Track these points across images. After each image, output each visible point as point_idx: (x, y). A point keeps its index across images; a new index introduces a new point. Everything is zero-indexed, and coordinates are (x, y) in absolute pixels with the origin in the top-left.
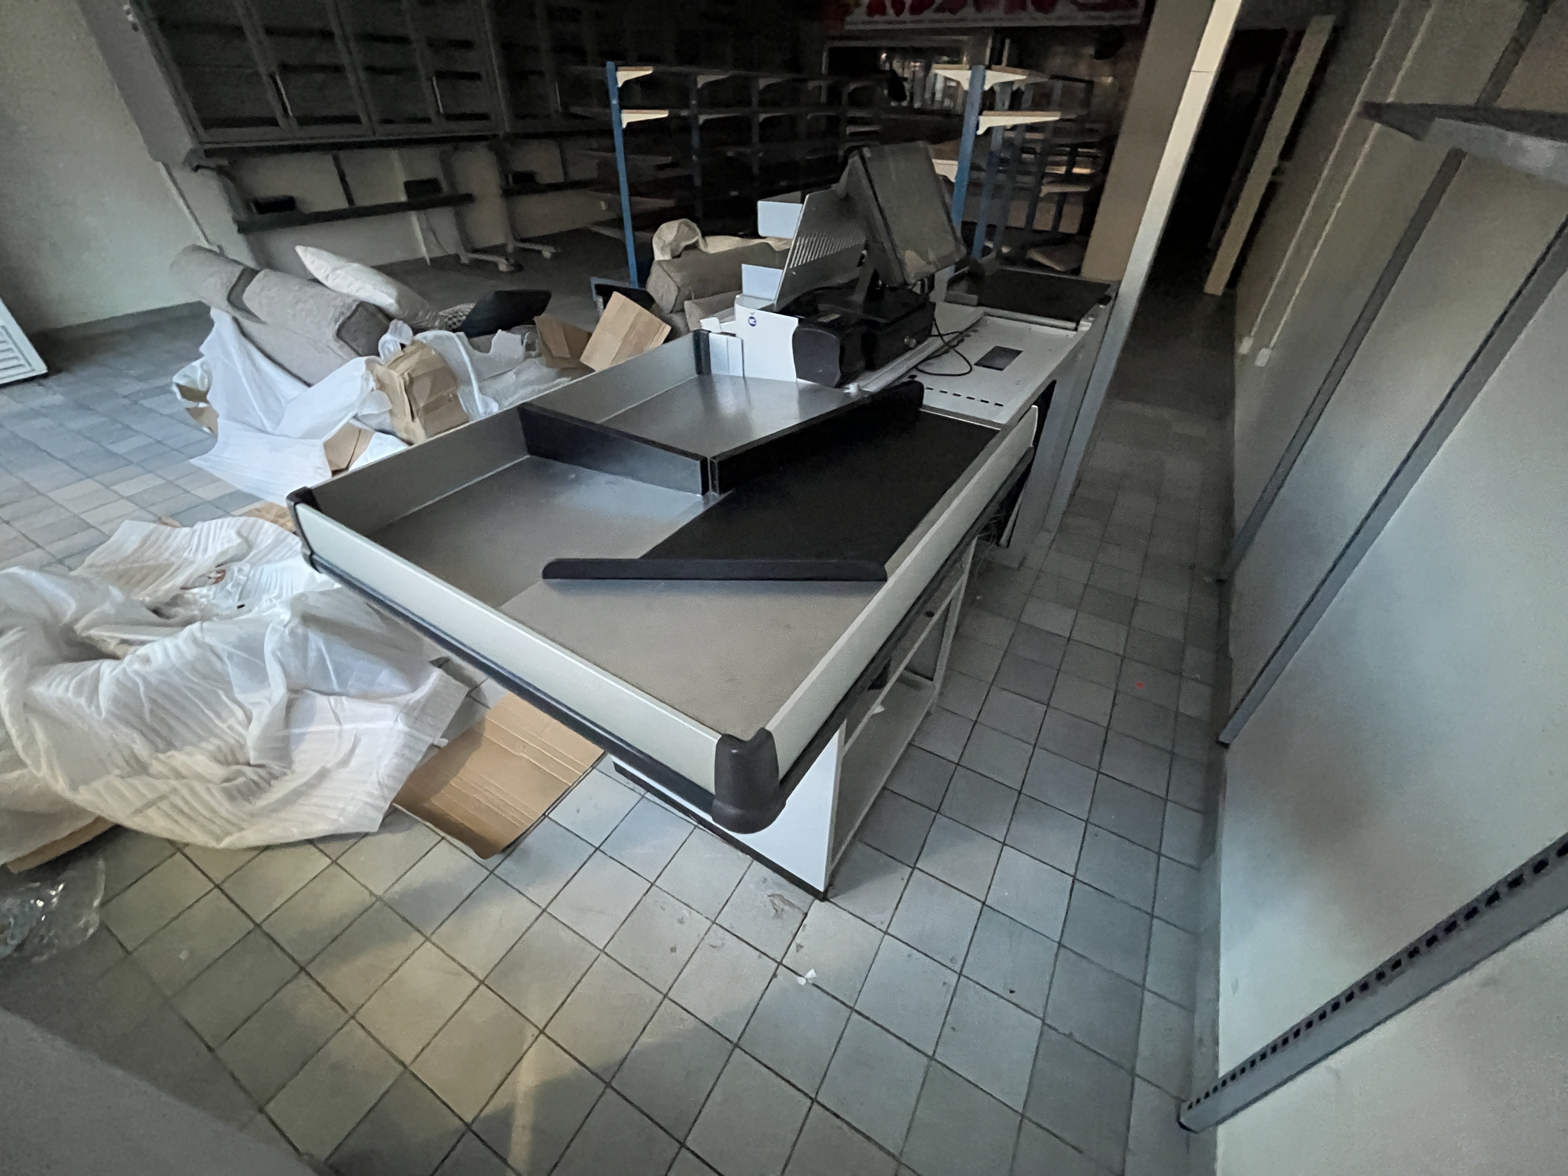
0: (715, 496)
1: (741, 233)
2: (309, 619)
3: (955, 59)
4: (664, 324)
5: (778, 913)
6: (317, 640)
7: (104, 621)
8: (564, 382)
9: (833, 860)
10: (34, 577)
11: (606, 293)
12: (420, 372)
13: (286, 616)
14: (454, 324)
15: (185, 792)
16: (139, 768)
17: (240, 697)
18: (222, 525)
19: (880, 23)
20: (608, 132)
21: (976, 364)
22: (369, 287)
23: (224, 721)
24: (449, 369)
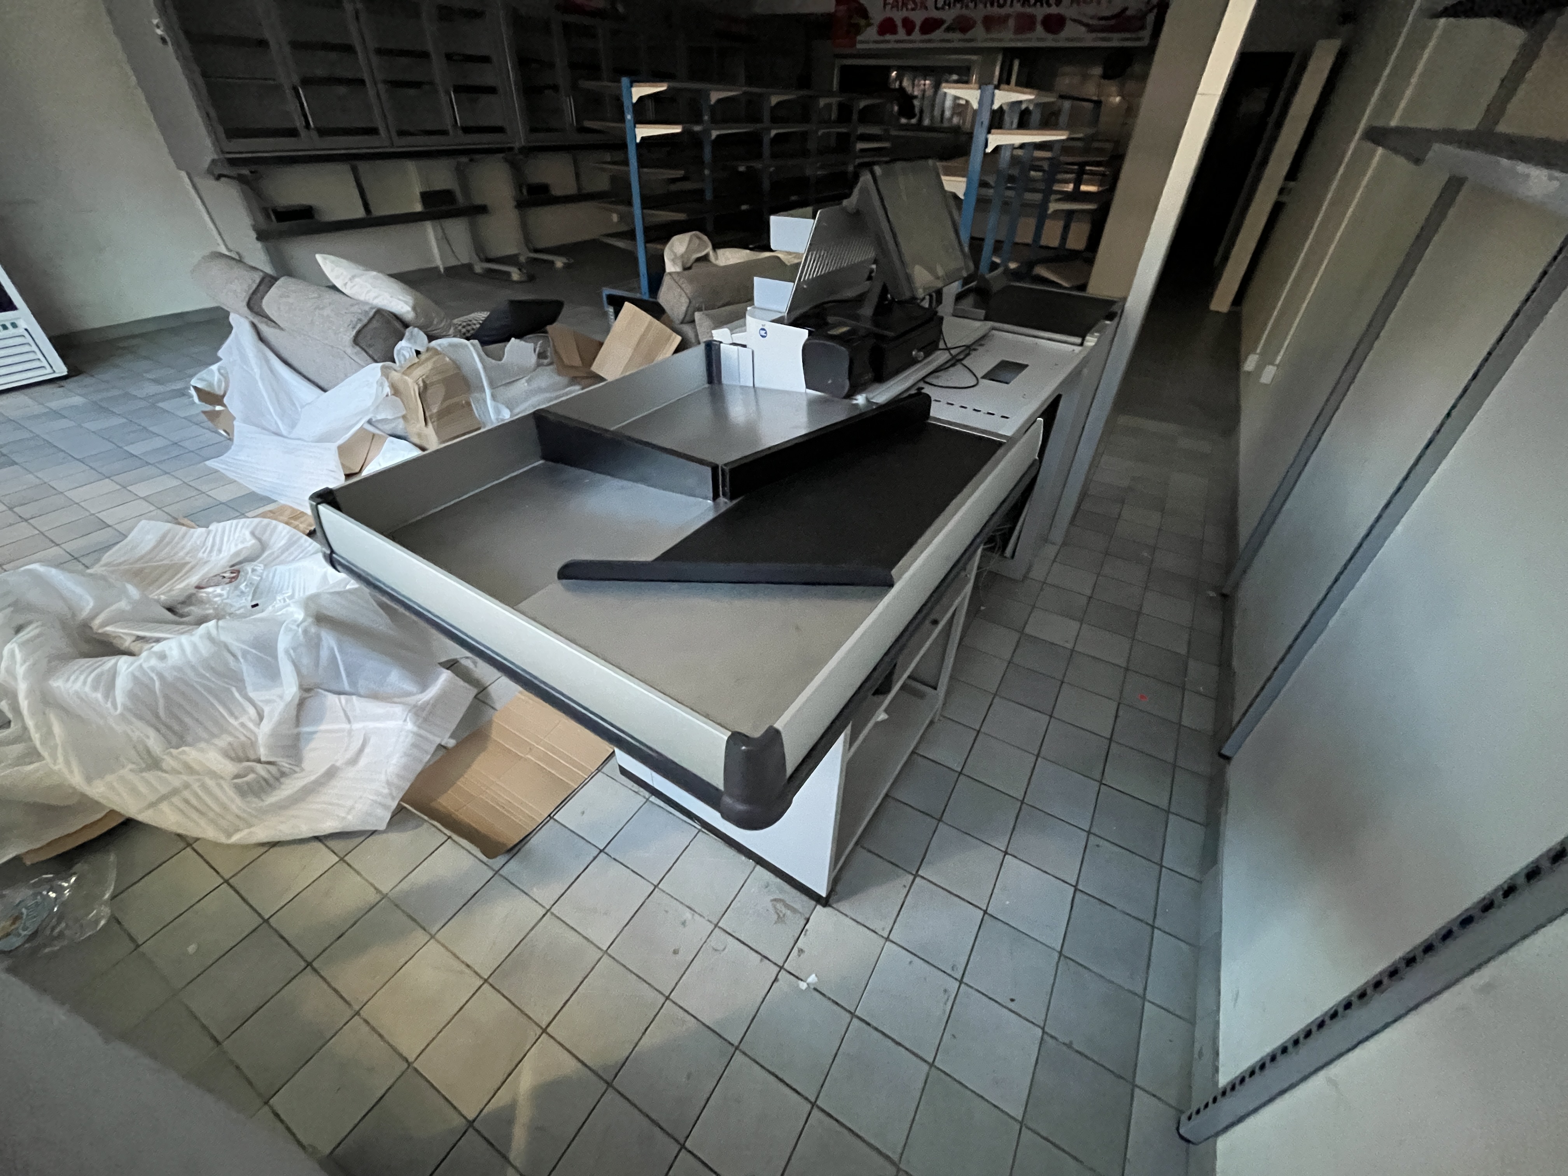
0: (725, 503)
1: (751, 246)
2: (321, 619)
3: (965, 78)
4: (674, 334)
5: (781, 919)
6: (329, 640)
7: (120, 618)
8: (576, 390)
9: (834, 869)
10: (55, 575)
11: (617, 303)
12: (435, 379)
13: (300, 615)
14: (468, 331)
15: (196, 786)
16: (154, 764)
17: (252, 694)
18: (237, 526)
19: (891, 42)
20: (622, 146)
21: (984, 377)
22: (387, 295)
23: (236, 718)
24: (463, 376)
